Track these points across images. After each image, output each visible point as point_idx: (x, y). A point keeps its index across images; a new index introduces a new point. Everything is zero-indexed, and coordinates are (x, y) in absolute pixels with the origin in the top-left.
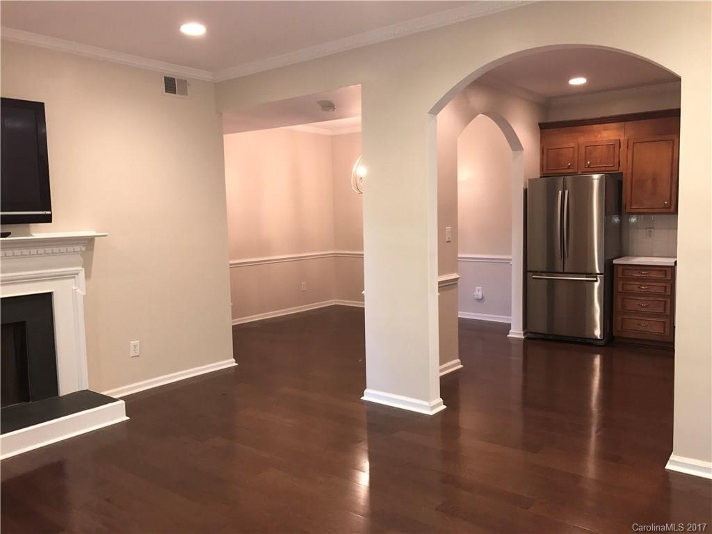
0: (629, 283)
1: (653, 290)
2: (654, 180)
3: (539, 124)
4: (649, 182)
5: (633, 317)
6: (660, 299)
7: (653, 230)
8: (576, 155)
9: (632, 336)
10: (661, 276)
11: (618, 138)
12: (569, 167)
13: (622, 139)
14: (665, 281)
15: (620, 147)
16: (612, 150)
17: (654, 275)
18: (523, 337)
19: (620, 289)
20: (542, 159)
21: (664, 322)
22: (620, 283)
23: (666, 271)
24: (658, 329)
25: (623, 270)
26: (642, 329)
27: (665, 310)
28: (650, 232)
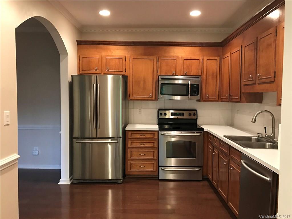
0: (134, 141)
1: (147, 145)
2: (144, 81)
3: (77, 41)
4: (142, 83)
5: (137, 162)
6: (152, 150)
7: (141, 109)
8: (100, 63)
9: (136, 173)
10: (152, 137)
11: (124, 55)
12: (96, 70)
13: (127, 56)
14: (154, 139)
15: (126, 61)
16: (121, 61)
17: (148, 136)
18: (70, 184)
19: (129, 146)
20: (79, 63)
21: (154, 164)
22: (130, 142)
23: (154, 134)
24: (150, 168)
25: (131, 134)
26: (142, 169)
27: (154, 156)
28: (140, 110)
